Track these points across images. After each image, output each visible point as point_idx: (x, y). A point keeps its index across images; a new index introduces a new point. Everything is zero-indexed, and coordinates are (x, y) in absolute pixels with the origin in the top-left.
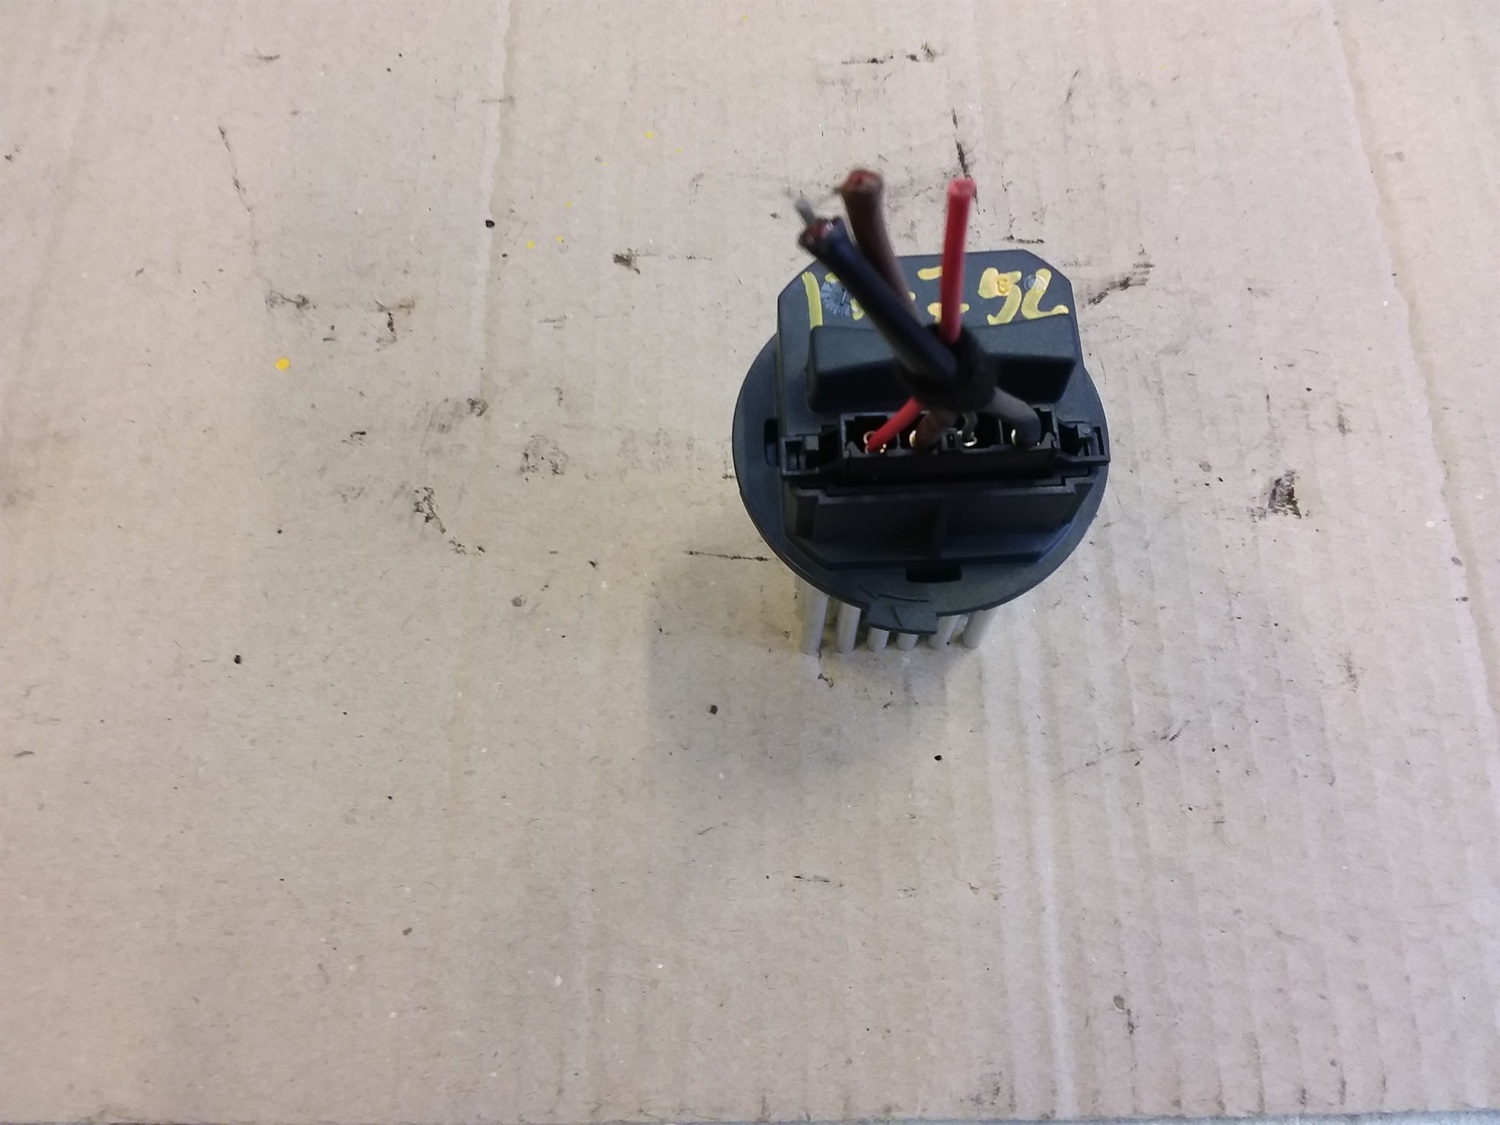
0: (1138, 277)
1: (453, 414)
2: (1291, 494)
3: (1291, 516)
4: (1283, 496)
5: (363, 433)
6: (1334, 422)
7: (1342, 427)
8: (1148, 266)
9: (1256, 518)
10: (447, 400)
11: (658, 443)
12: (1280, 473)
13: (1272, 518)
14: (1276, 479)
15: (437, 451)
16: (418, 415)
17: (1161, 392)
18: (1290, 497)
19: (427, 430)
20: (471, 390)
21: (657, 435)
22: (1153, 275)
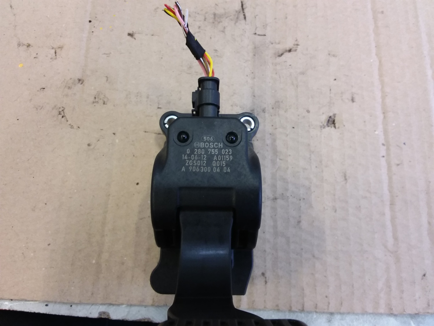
0: (294, 49)
1: (73, 83)
2: (334, 121)
3: (333, 128)
4: (332, 122)
5: (44, 89)
6: (350, 98)
7: (353, 100)
8: (298, 45)
9: (322, 128)
10: (71, 79)
11: (138, 96)
12: (331, 114)
13: (327, 129)
14: (329, 116)
15: (67, 95)
16: (62, 83)
17: (297, 86)
18: (334, 122)
19: (64, 88)
20: (79, 76)
21: (138, 93)
22: (299, 48)
